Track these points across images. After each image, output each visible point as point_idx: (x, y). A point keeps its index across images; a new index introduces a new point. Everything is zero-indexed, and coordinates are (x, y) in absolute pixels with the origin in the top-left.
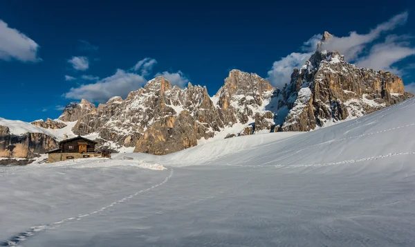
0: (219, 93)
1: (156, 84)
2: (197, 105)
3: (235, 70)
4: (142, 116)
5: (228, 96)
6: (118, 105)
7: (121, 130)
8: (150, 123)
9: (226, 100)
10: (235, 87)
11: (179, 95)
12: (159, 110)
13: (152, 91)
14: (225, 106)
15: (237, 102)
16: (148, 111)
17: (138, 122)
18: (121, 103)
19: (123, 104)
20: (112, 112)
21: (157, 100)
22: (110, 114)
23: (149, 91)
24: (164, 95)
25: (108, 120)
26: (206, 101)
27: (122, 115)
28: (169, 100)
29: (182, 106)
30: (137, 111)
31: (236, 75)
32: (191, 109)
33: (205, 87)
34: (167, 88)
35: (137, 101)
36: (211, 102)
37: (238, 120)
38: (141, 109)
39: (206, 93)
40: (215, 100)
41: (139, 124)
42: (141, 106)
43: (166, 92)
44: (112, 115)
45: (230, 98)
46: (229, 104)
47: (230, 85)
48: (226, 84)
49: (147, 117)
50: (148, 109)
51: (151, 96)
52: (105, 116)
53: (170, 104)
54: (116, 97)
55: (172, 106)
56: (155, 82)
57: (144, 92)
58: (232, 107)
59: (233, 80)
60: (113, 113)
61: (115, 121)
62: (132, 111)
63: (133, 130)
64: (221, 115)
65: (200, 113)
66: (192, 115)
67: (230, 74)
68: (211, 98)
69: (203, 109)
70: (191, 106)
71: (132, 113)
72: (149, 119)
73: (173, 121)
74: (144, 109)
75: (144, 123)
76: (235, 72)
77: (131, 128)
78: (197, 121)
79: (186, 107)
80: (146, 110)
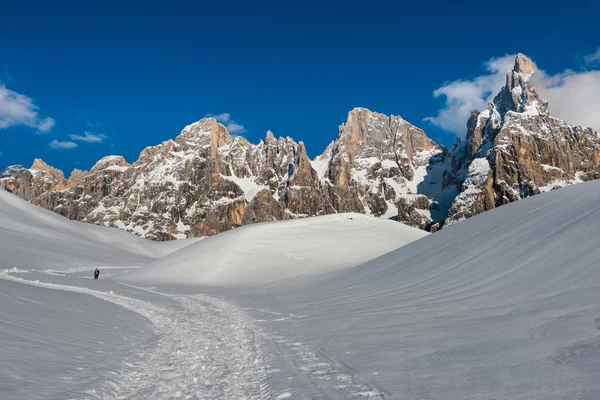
0: (329, 152)
1: (201, 133)
2: (285, 177)
3: (359, 109)
4: (172, 200)
5: (347, 160)
6: (117, 174)
7: (130, 227)
8: (190, 212)
9: (343, 168)
10: (360, 142)
11: (248, 156)
12: (207, 187)
13: (193, 148)
14: (342, 180)
15: (364, 172)
16: (185, 188)
17: (165, 211)
18: (124, 169)
19: (128, 174)
20: (104, 188)
21: (203, 166)
22: (100, 192)
23: (185, 149)
24: (218, 156)
25: (95, 205)
26: (305, 170)
27: (132, 196)
28: (228, 167)
29: (253, 178)
30: (163, 189)
31: (360, 119)
32: (273, 186)
33: (301, 143)
34: (221, 140)
35: (162, 168)
36: (313, 172)
37: (367, 209)
38: (170, 184)
39: (304, 155)
40: (320, 165)
41: (166, 215)
42: (170, 178)
43: (220, 149)
44: (104, 195)
45: (352, 164)
46: (348, 176)
47: (350, 137)
48: (342, 136)
49: (184, 201)
50: (186, 185)
51: (191, 157)
52: (88, 196)
53: (228, 174)
54: (112, 158)
55: (233, 178)
56: (198, 129)
57: (175, 150)
58: (354, 183)
59: (356, 128)
60: (105, 191)
61: (116, 209)
62: (153, 189)
63: (156, 227)
64: (333, 198)
65: (293, 195)
66: (276, 197)
67: (350, 117)
68: (312, 163)
69: (298, 187)
70: (273, 179)
71: (152, 192)
72: (188, 205)
74: (177, 184)
75: (178, 213)
76: (360, 113)
77: (150, 224)
78: (288, 211)
79: (262, 181)
80: (181, 187)
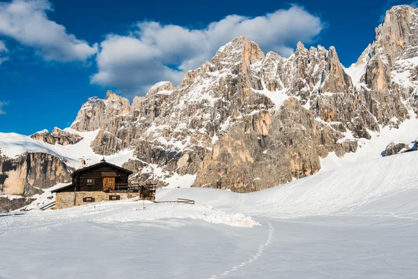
0: (364, 58)
1: (234, 51)
2: (318, 85)
3: (399, 7)
4: (207, 116)
5: (385, 62)
6: (166, 97)
7: (171, 143)
8: (224, 127)
9: (381, 71)
10: (401, 43)
11: (279, 69)
12: (239, 102)
13: (227, 66)
14: (380, 84)
15: (407, 73)
16: (220, 104)
17: (201, 127)
18: (170, 93)
19: (174, 94)
20: (156, 110)
21: (235, 82)
22: (152, 114)
23: (220, 67)
24: (249, 71)
25: (148, 125)
26: (337, 76)
27: (173, 115)
28: (259, 81)
29: (285, 90)
30: (200, 106)
31: (400, 18)
32: (304, 96)
33: (332, 48)
34: (254, 57)
35: (199, 88)
36: (346, 77)
37: (411, 112)
38: (206, 101)
39: (335, 60)
40: (356, 72)
41: (202, 130)
42: (206, 96)
43: (253, 66)
44: (156, 116)
45: (391, 66)
46: (388, 79)
47: (388, 39)
48: (379, 38)
49: (218, 116)
50: (220, 102)
51: (224, 75)
52: (143, 118)
53: (260, 88)
54: (161, 84)
55: (265, 92)
56: (231, 48)
57: (211, 70)
58: (394, 86)
59: (395, 27)
60: (156, 112)
61: (161, 127)
62: (191, 107)
63: (193, 141)
64: (371, 103)
65: (324, 102)
66: (307, 106)
67: (388, 16)
68: (347, 71)
69: (330, 94)
70: (304, 89)
71: (190, 111)
72: (222, 120)
73: (268, 121)
74: (212, 101)
75: (213, 128)
76: (399, 12)
77: (188, 138)
78: (319, 119)
79: (293, 92)
80: (215, 104)
